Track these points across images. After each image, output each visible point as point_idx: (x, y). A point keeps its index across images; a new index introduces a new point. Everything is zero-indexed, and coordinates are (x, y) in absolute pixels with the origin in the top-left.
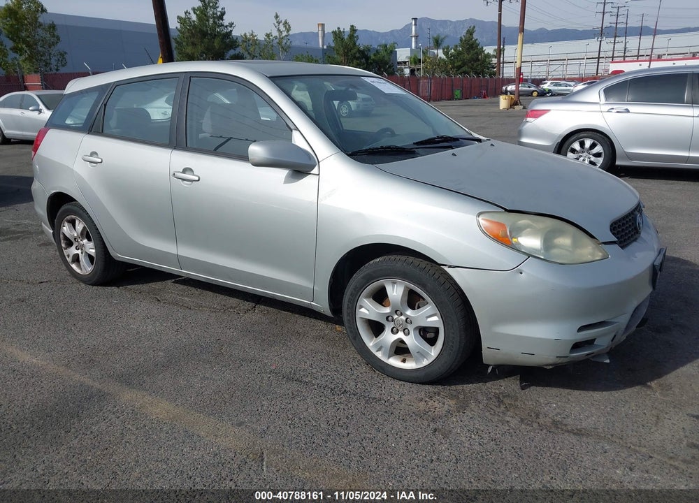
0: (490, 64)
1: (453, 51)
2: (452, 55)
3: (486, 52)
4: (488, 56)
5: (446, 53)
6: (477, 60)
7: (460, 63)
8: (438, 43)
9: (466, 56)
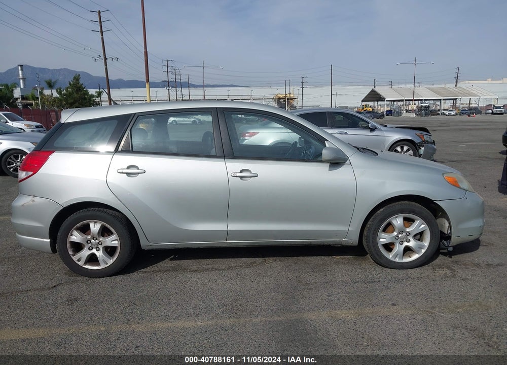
0: (94, 101)
1: (65, 91)
2: (65, 95)
3: (90, 93)
4: (92, 96)
5: (60, 93)
6: (85, 98)
7: (72, 101)
8: (50, 85)
9: (76, 95)
